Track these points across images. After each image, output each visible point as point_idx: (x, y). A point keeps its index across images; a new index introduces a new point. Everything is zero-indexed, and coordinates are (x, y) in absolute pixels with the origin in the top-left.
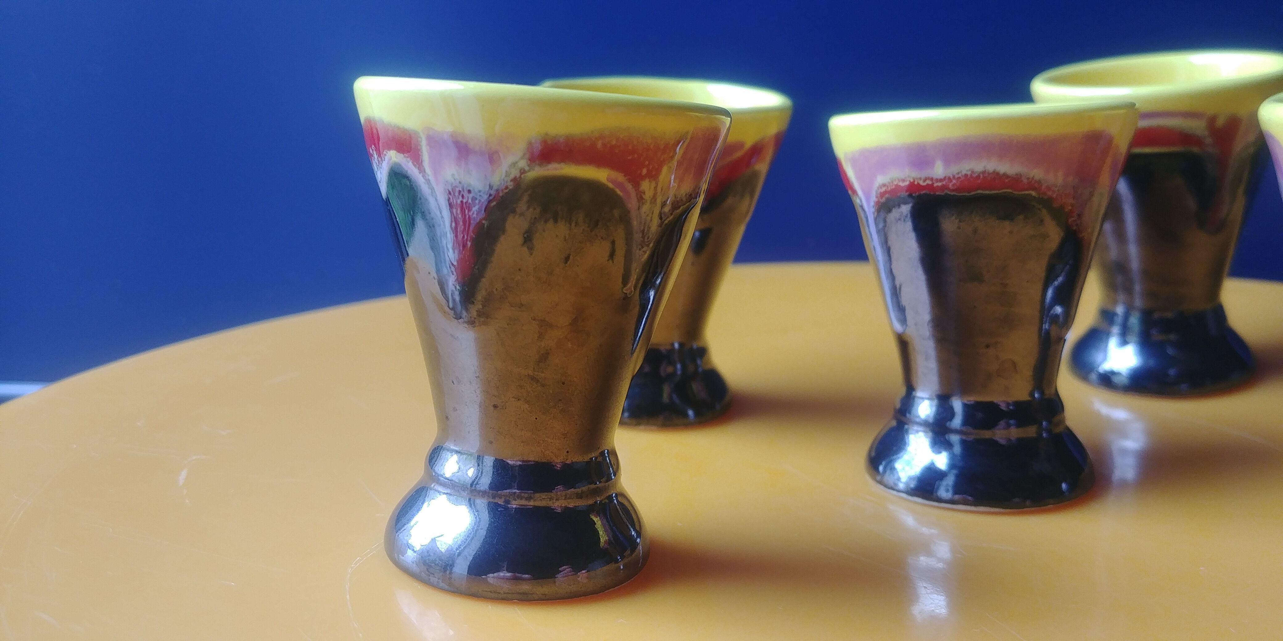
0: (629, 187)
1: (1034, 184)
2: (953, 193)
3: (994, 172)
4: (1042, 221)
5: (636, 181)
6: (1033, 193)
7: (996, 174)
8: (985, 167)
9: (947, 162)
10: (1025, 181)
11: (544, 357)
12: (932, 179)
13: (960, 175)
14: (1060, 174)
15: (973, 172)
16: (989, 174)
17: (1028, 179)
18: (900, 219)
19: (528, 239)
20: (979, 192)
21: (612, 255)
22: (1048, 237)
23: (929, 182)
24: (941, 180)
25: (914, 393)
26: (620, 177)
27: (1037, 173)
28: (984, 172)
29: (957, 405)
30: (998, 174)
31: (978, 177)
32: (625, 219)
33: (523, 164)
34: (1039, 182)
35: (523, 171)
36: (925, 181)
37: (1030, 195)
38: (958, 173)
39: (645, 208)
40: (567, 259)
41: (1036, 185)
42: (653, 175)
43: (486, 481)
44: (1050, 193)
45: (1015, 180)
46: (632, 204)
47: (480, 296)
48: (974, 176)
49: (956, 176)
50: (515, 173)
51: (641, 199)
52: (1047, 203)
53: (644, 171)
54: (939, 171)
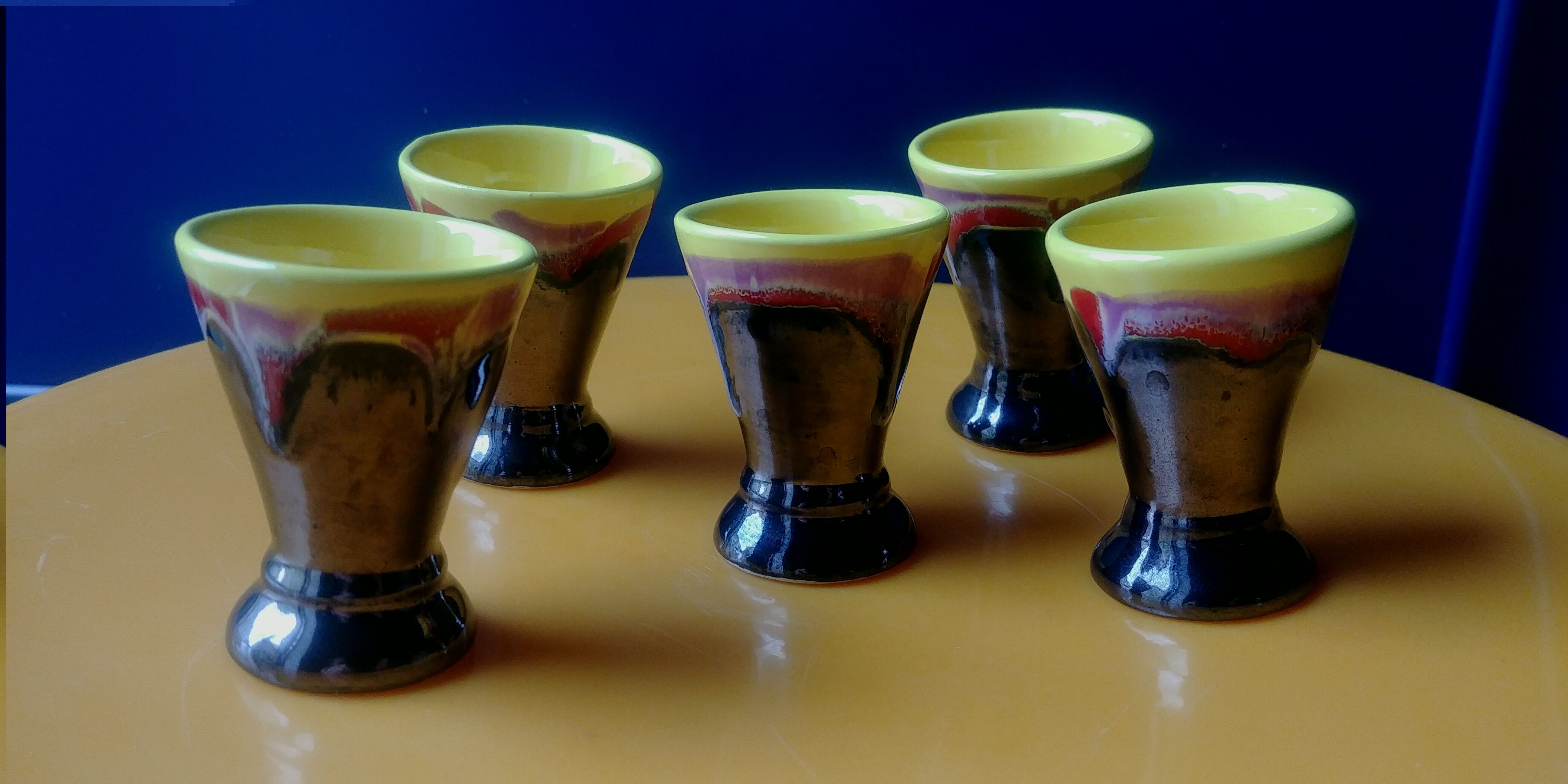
0: (424, 347)
1: (835, 301)
2: (767, 306)
3: (801, 289)
4: (848, 332)
5: (430, 341)
6: (837, 309)
7: (802, 292)
8: (792, 286)
9: (760, 279)
10: (828, 298)
11: (356, 488)
12: (749, 292)
13: (772, 291)
14: (860, 292)
15: (782, 289)
16: (796, 292)
17: (831, 297)
18: (728, 322)
19: (332, 392)
20: (789, 306)
21: (413, 401)
22: (855, 344)
23: (746, 294)
24: (757, 294)
25: (753, 476)
26: (414, 340)
27: (839, 292)
28: (791, 290)
29: (789, 487)
30: (804, 292)
31: (787, 293)
32: (423, 371)
33: (322, 332)
34: (841, 299)
35: (322, 338)
36: (743, 293)
37: (835, 310)
38: (770, 289)
39: (443, 361)
40: (370, 408)
41: (839, 302)
42: (448, 333)
43: (313, 591)
44: (852, 309)
45: (819, 298)
46: (429, 359)
47: (293, 436)
48: (784, 292)
49: (769, 292)
50: (314, 340)
51: (436, 354)
52: (850, 316)
53: (437, 333)
54: (754, 286)
